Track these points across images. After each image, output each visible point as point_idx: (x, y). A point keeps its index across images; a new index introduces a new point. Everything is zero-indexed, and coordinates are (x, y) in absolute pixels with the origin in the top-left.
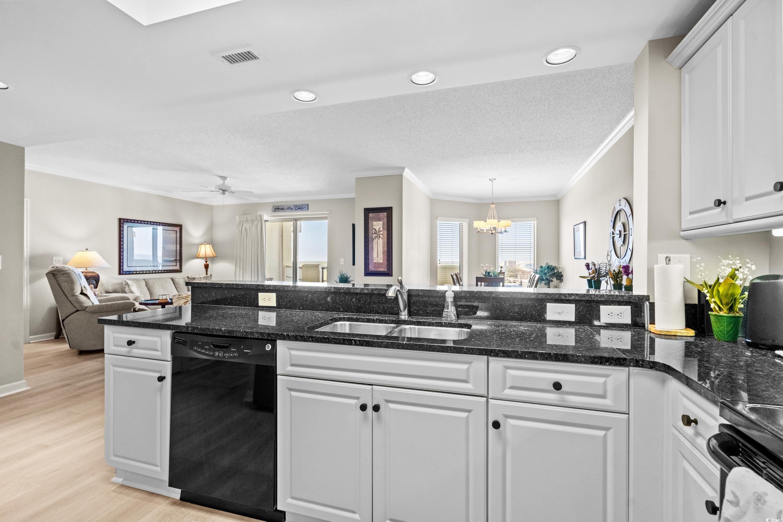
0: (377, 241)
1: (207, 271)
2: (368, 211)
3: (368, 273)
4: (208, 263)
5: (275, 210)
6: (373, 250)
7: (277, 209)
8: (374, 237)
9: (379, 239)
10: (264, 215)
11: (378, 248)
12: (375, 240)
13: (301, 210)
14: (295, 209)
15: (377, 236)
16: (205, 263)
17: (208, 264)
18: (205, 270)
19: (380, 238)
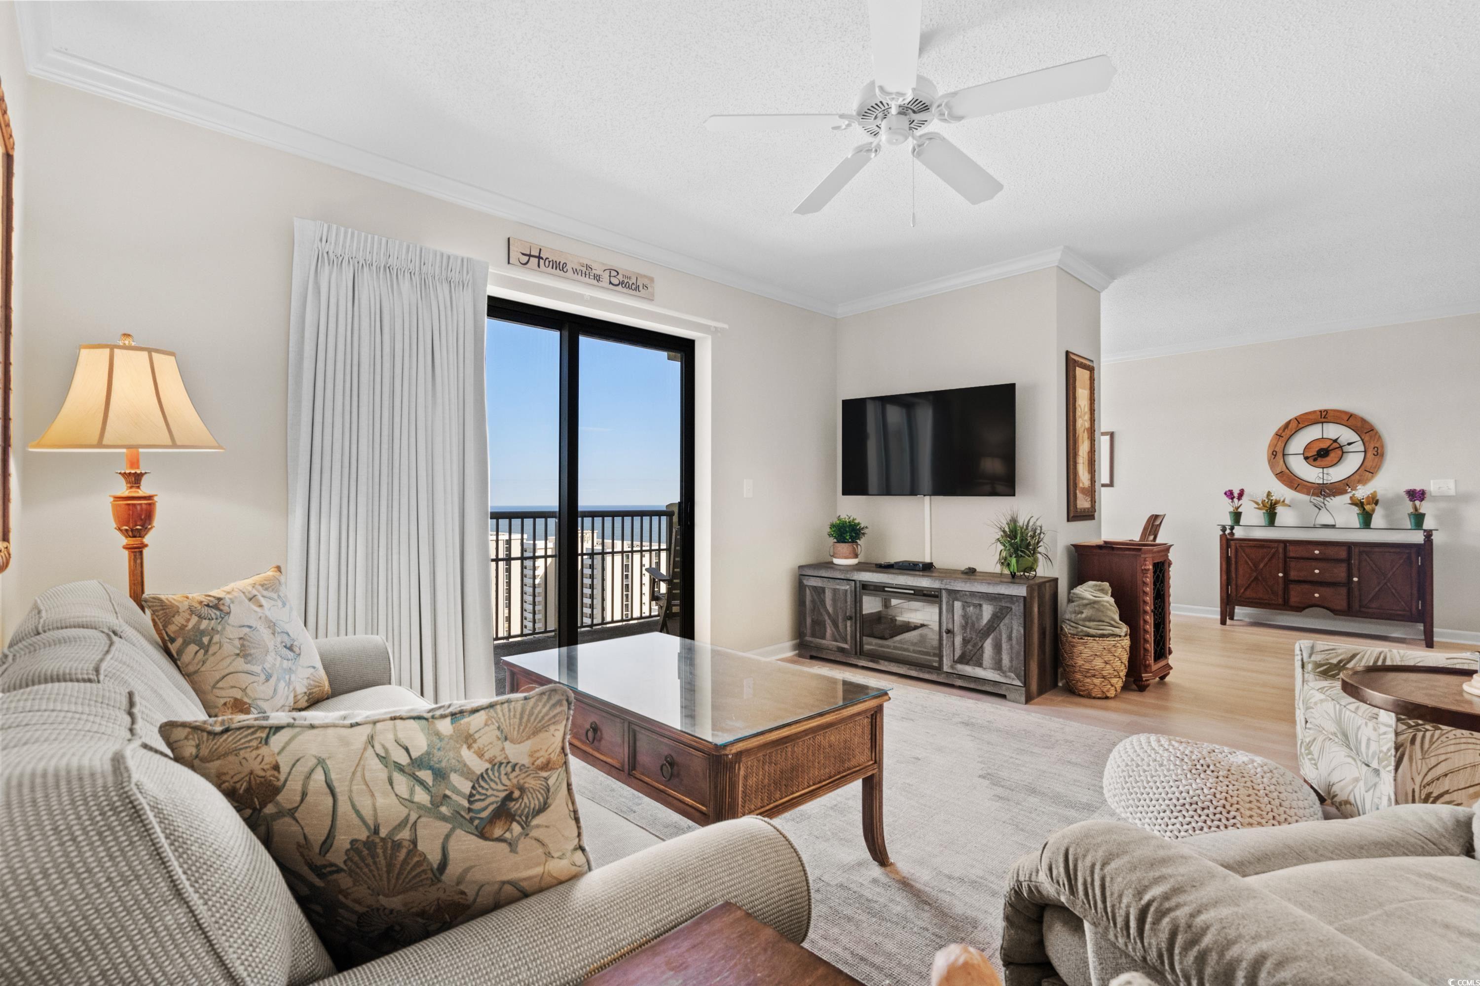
1: (137, 552)
2: (1070, 361)
4: (145, 489)
5: (525, 259)
7: (534, 261)
13: (631, 292)
14: (610, 283)
16: (123, 489)
17: (150, 498)
18: (124, 541)
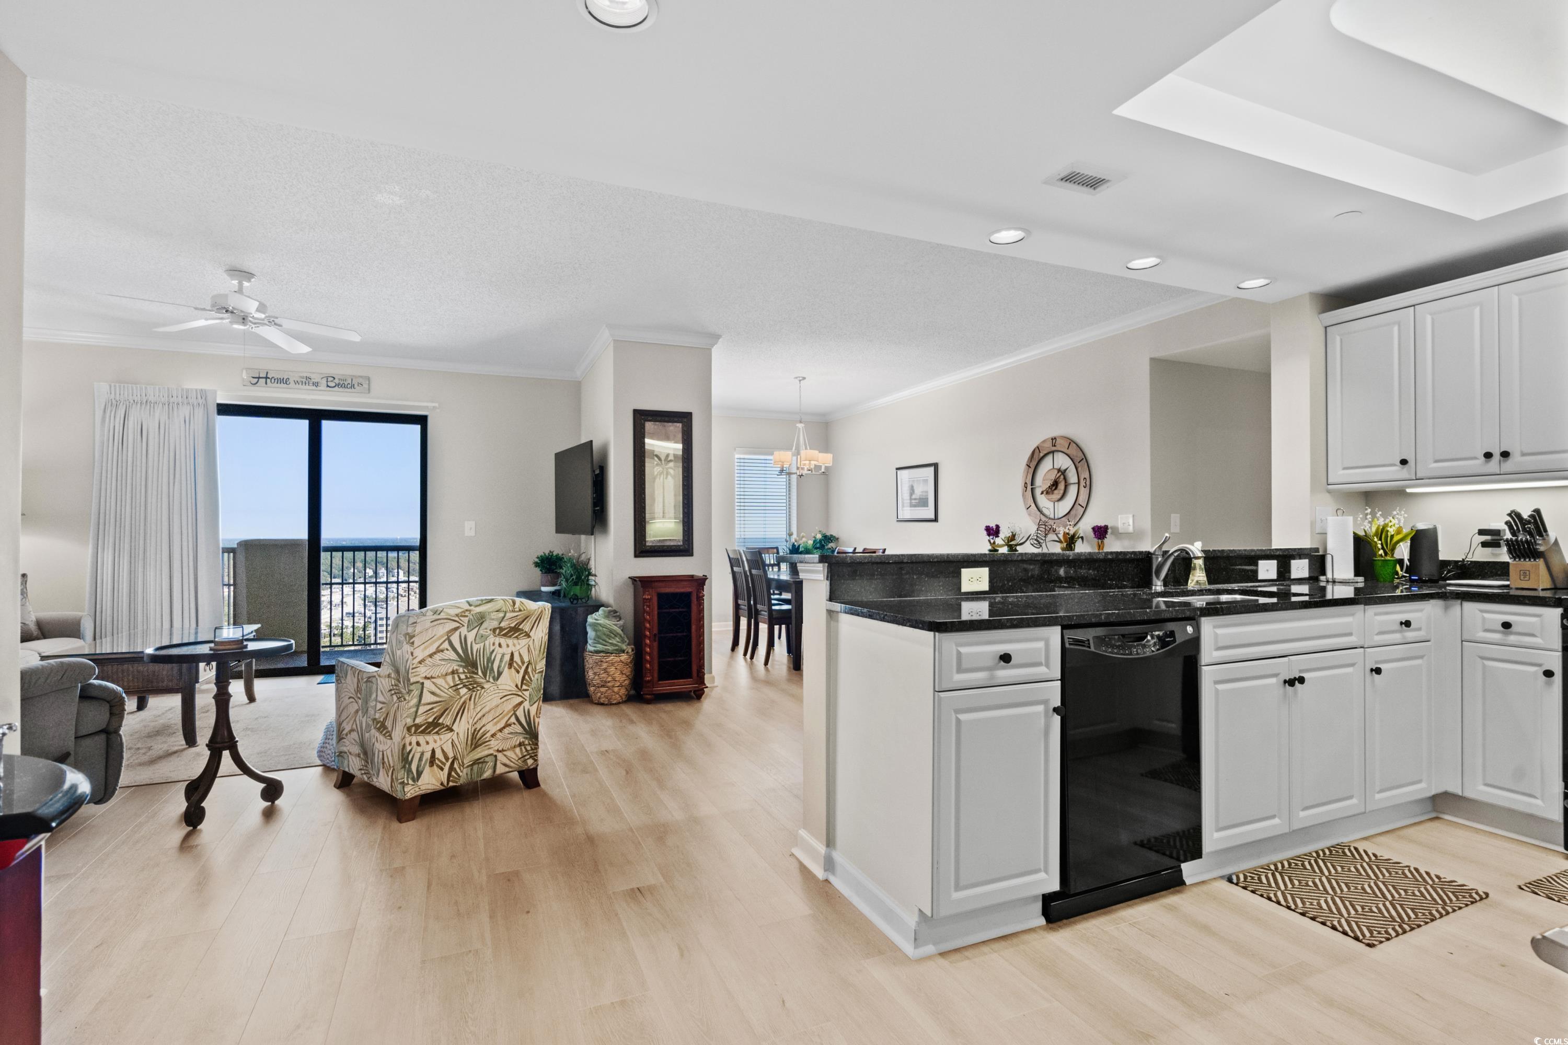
0: (663, 483)
2: (642, 417)
3: (643, 549)
6: (653, 500)
8: (656, 473)
9: (666, 478)
10: (218, 393)
11: (664, 497)
12: (657, 480)
15: (663, 472)
19: (669, 477)
